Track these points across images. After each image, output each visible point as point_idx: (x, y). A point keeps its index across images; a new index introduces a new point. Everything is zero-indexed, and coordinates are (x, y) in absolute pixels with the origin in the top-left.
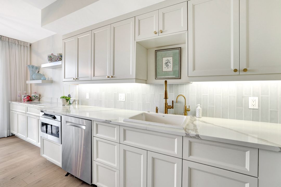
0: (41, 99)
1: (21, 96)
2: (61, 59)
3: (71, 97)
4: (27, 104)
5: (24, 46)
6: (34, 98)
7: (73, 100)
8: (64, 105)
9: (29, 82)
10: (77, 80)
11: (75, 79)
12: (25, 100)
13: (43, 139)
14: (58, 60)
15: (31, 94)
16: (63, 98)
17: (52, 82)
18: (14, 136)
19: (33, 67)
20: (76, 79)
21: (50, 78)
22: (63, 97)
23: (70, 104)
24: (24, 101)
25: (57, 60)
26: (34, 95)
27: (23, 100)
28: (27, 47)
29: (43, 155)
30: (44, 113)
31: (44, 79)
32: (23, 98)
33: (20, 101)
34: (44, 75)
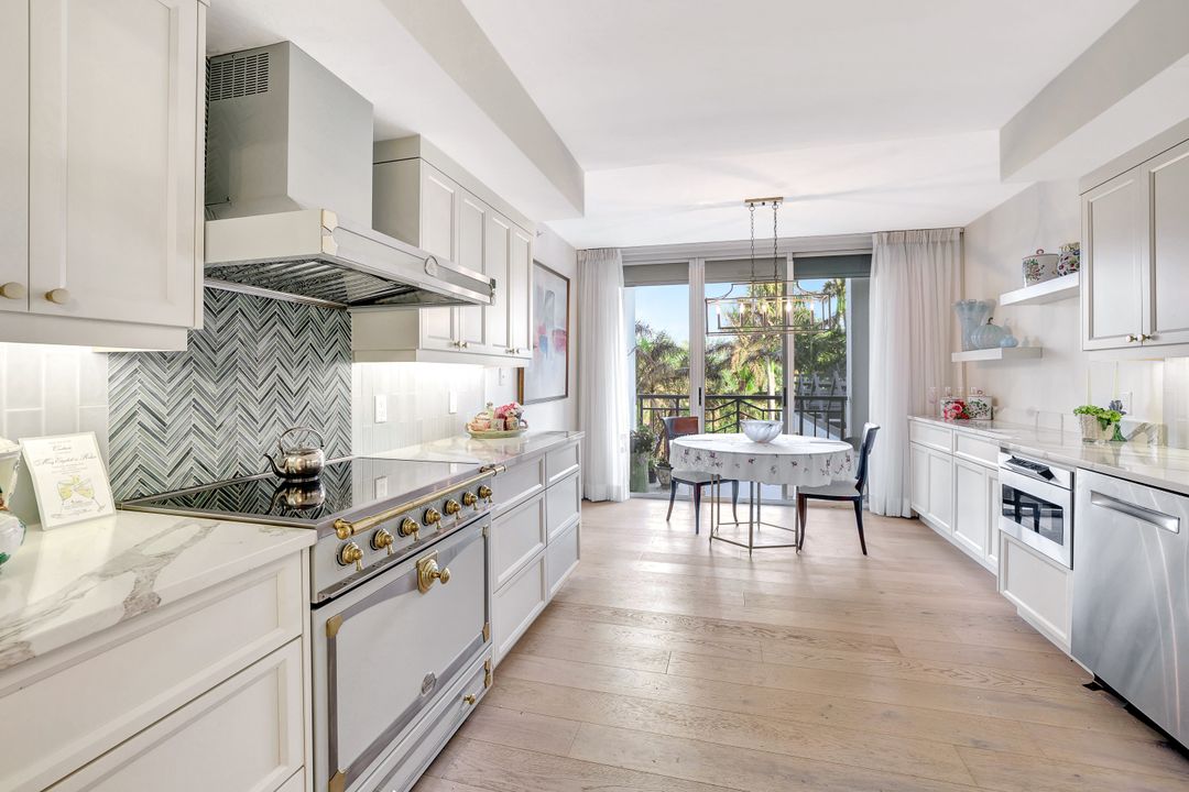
0: (998, 416)
1: (935, 402)
2: (1074, 267)
3: (1123, 413)
4: (953, 426)
5: (943, 243)
6: (974, 408)
7: (1137, 423)
8: (1089, 441)
9: (960, 357)
10: (1148, 342)
11: (1140, 337)
12: (949, 413)
13: (1007, 542)
14: (1065, 269)
15: (965, 397)
16: (1087, 412)
17: (1039, 353)
18: (916, 521)
19: (971, 305)
20: (1144, 337)
21: (1031, 339)
22: (1084, 410)
23: (1118, 438)
24: (946, 418)
25: (1062, 272)
26: (976, 400)
27: (943, 414)
28: (951, 242)
29: (1006, 592)
30: (1010, 458)
31: (1010, 343)
32: (942, 407)
33: (935, 416)
34: (1008, 331)
